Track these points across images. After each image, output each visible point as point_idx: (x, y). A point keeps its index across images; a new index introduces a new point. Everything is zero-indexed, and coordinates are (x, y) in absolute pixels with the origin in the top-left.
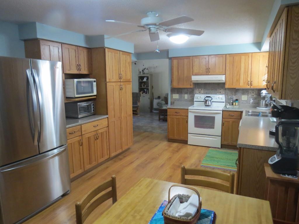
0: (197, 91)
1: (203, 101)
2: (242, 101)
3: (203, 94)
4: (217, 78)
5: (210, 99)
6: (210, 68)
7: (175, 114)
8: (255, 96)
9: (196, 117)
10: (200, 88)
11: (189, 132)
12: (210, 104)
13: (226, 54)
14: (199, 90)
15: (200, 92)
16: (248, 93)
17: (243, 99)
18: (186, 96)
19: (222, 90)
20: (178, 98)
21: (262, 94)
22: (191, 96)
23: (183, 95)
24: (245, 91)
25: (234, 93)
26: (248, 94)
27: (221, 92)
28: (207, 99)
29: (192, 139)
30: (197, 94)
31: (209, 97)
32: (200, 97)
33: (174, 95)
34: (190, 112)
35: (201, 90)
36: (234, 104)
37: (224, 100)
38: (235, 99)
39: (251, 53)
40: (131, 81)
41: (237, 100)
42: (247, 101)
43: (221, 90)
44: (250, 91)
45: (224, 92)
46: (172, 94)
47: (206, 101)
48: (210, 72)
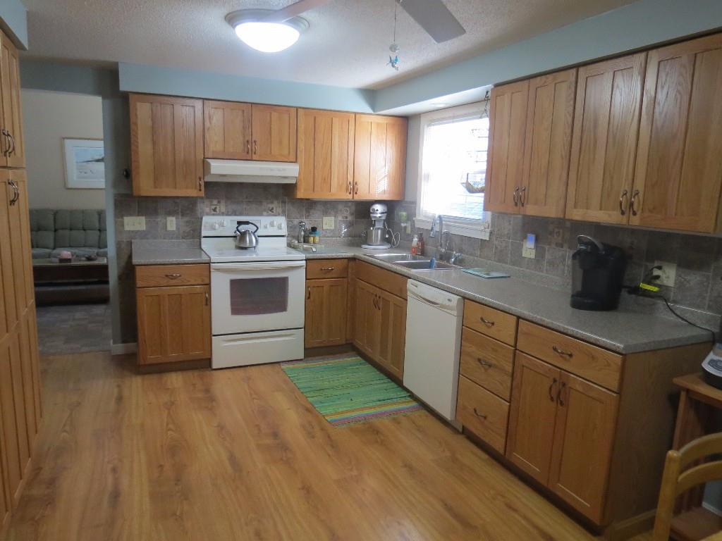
0: (204, 207)
1: (233, 234)
2: (324, 233)
3: (223, 214)
4: (284, 170)
5: (251, 228)
6: (255, 142)
7: (164, 282)
8: (350, 218)
9: (235, 284)
10: (215, 199)
11: (214, 333)
12: (254, 244)
13: (297, 108)
14: (211, 202)
15: (215, 210)
16: (335, 210)
17: (325, 227)
18: (172, 223)
19: (276, 202)
20: (145, 229)
21: (373, 213)
22: (187, 222)
23: (159, 220)
24: (330, 206)
25: (304, 212)
26: (336, 212)
27: (273, 209)
28: (243, 228)
29: (223, 352)
30: (208, 214)
31: (247, 223)
32: (222, 225)
33: (127, 220)
34: (218, 270)
35: (219, 202)
36: (311, 239)
37: (284, 231)
38: (309, 227)
39: (353, 113)
40: (24, 166)
41: (314, 229)
42: (335, 233)
43: (272, 203)
44: (340, 207)
45: (280, 210)
46: (122, 217)
47: (243, 235)
48: (255, 153)
